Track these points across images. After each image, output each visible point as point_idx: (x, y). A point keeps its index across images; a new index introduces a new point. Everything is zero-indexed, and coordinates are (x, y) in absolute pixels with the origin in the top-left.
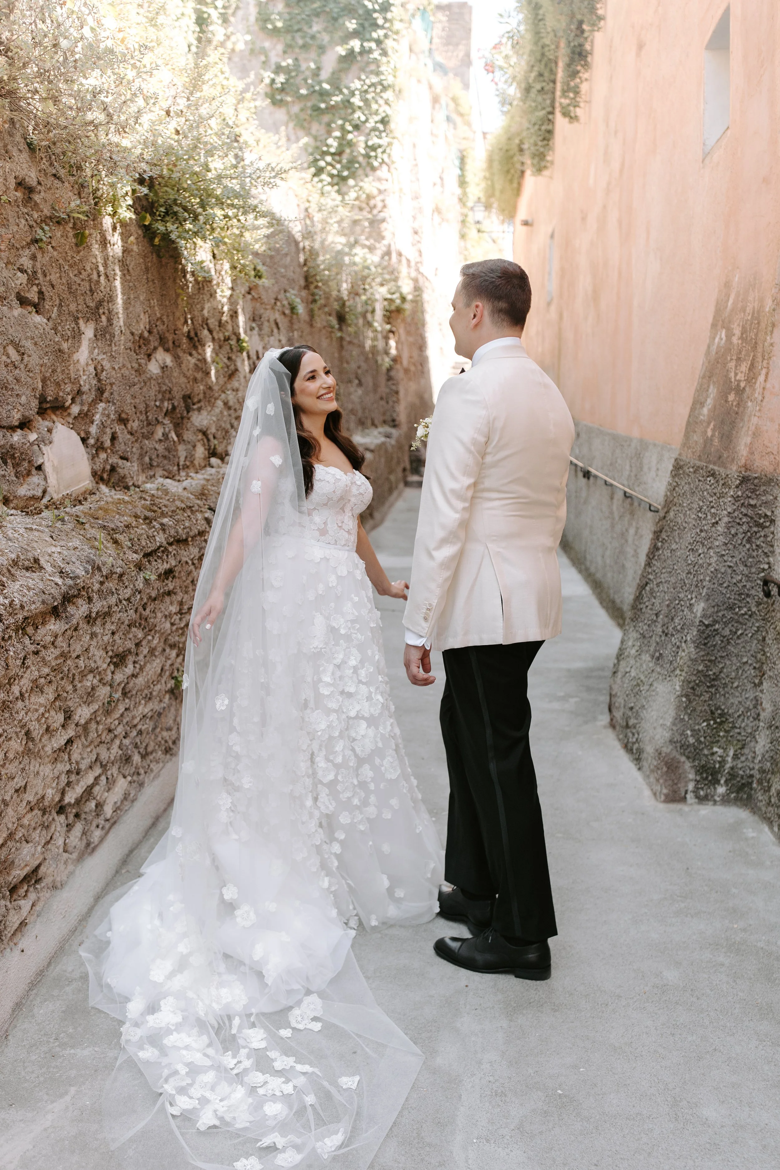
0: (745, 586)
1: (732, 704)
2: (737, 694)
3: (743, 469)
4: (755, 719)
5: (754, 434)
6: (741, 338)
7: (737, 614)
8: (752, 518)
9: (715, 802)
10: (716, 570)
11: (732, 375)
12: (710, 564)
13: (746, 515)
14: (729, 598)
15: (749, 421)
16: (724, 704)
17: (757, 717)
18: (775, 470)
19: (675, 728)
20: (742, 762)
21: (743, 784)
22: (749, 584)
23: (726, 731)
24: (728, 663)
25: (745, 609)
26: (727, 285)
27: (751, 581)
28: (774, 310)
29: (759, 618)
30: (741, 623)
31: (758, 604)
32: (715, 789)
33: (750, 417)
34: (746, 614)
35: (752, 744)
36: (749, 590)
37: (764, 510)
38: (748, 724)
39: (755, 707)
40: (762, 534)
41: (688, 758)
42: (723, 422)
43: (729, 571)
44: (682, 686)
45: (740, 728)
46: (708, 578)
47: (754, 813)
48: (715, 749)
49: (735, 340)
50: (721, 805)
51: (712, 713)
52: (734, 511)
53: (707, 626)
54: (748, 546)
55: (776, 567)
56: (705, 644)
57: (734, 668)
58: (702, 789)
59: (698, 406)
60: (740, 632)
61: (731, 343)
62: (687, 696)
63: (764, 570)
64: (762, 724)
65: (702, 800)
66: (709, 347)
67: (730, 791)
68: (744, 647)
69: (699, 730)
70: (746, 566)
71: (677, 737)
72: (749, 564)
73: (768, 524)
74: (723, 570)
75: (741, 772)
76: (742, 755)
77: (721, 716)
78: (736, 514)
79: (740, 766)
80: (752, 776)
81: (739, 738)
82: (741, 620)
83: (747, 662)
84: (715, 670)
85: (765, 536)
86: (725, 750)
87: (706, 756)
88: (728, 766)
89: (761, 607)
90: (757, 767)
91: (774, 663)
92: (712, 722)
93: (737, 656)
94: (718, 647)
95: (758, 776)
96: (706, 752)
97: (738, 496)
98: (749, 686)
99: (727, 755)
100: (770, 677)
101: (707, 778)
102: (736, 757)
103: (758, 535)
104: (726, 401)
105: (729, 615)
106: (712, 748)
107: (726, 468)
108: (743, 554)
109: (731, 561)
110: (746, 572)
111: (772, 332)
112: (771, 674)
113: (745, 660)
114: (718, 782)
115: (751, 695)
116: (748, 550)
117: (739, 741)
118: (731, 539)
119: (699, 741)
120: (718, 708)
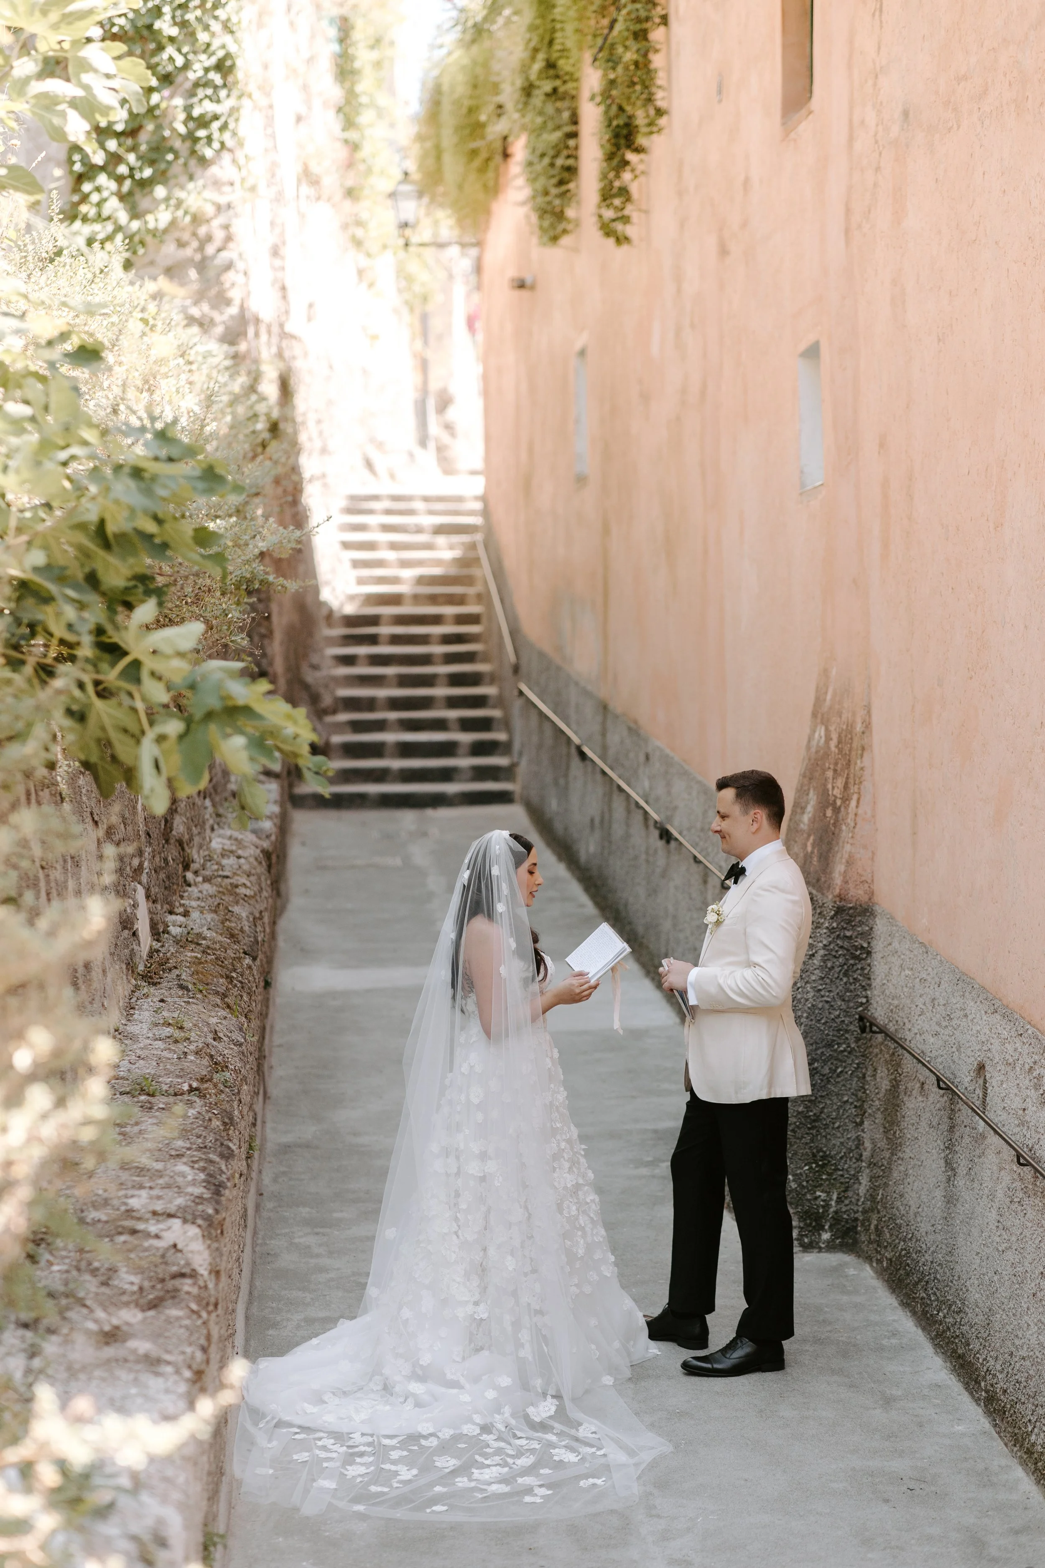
0: (843, 1021)
1: (834, 1145)
2: (839, 1135)
3: (838, 899)
4: (858, 1160)
5: (847, 862)
6: (837, 747)
7: (835, 1051)
8: (848, 950)
9: (820, 1250)
10: (813, 1005)
11: (830, 786)
12: (807, 1000)
13: (842, 947)
14: (828, 1035)
15: (843, 847)
16: (826, 1146)
17: (859, 1159)
18: (870, 899)
20: (846, 1205)
21: (848, 1228)
22: (847, 1020)
23: (829, 1174)
24: (828, 1102)
25: (844, 1046)
26: (826, 672)
27: (849, 1016)
28: (863, 733)
29: (858, 1054)
30: (841, 1061)
31: (858, 1040)
32: (820, 1235)
33: (843, 842)
34: (845, 1051)
35: (856, 1186)
36: (847, 1025)
37: (859, 942)
38: (850, 1165)
39: (857, 1147)
40: (859, 966)
42: (821, 839)
43: (827, 1006)
45: (843, 1170)
46: (805, 1015)
47: (859, 1256)
48: (818, 1193)
49: (833, 744)
50: (826, 1252)
51: (814, 1155)
52: (830, 943)
54: (845, 980)
55: (872, 1001)
57: (835, 1107)
58: (806, 1236)
59: (799, 810)
60: (839, 1070)
61: (829, 748)
63: (862, 1004)
64: (864, 1164)
65: (807, 1247)
66: (809, 741)
67: (835, 1237)
68: (844, 1085)
69: (801, 1174)
70: (844, 1000)
72: (847, 999)
73: (864, 956)
74: (820, 1006)
75: (845, 1216)
76: (846, 1198)
77: (823, 1158)
78: (832, 946)
79: (844, 1210)
80: (856, 1219)
81: (842, 1180)
82: (840, 1057)
83: (847, 1101)
84: (816, 1111)
85: (863, 969)
86: (828, 1193)
87: (809, 1201)
88: (832, 1210)
89: (860, 1043)
90: (860, 1209)
91: (872, 1100)
92: (814, 1165)
93: (837, 1095)
95: (861, 1218)
96: (809, 1197)
97: (833, 928)
98: (851, 1126)
99: (831, 1199)
100: (870, 1114)
101: (811, 1224)
102: (839, 1200)
103: (855, 968)
104: (824, 815)
105: (828, 1052)
106: (815, 1192)
107: (823, 894)
108: (840, 988)
109: (828, 996)
110: (844, 1007)
111: (862, 756)
112: (870, 1111)
113: (846, 1099)
114: (822, 1228)
115: (852, 1135)
116: (846, 984)
117: (842, 1183)
118: (828, 974)
119: (800, 1185)
120: (821, 1150)
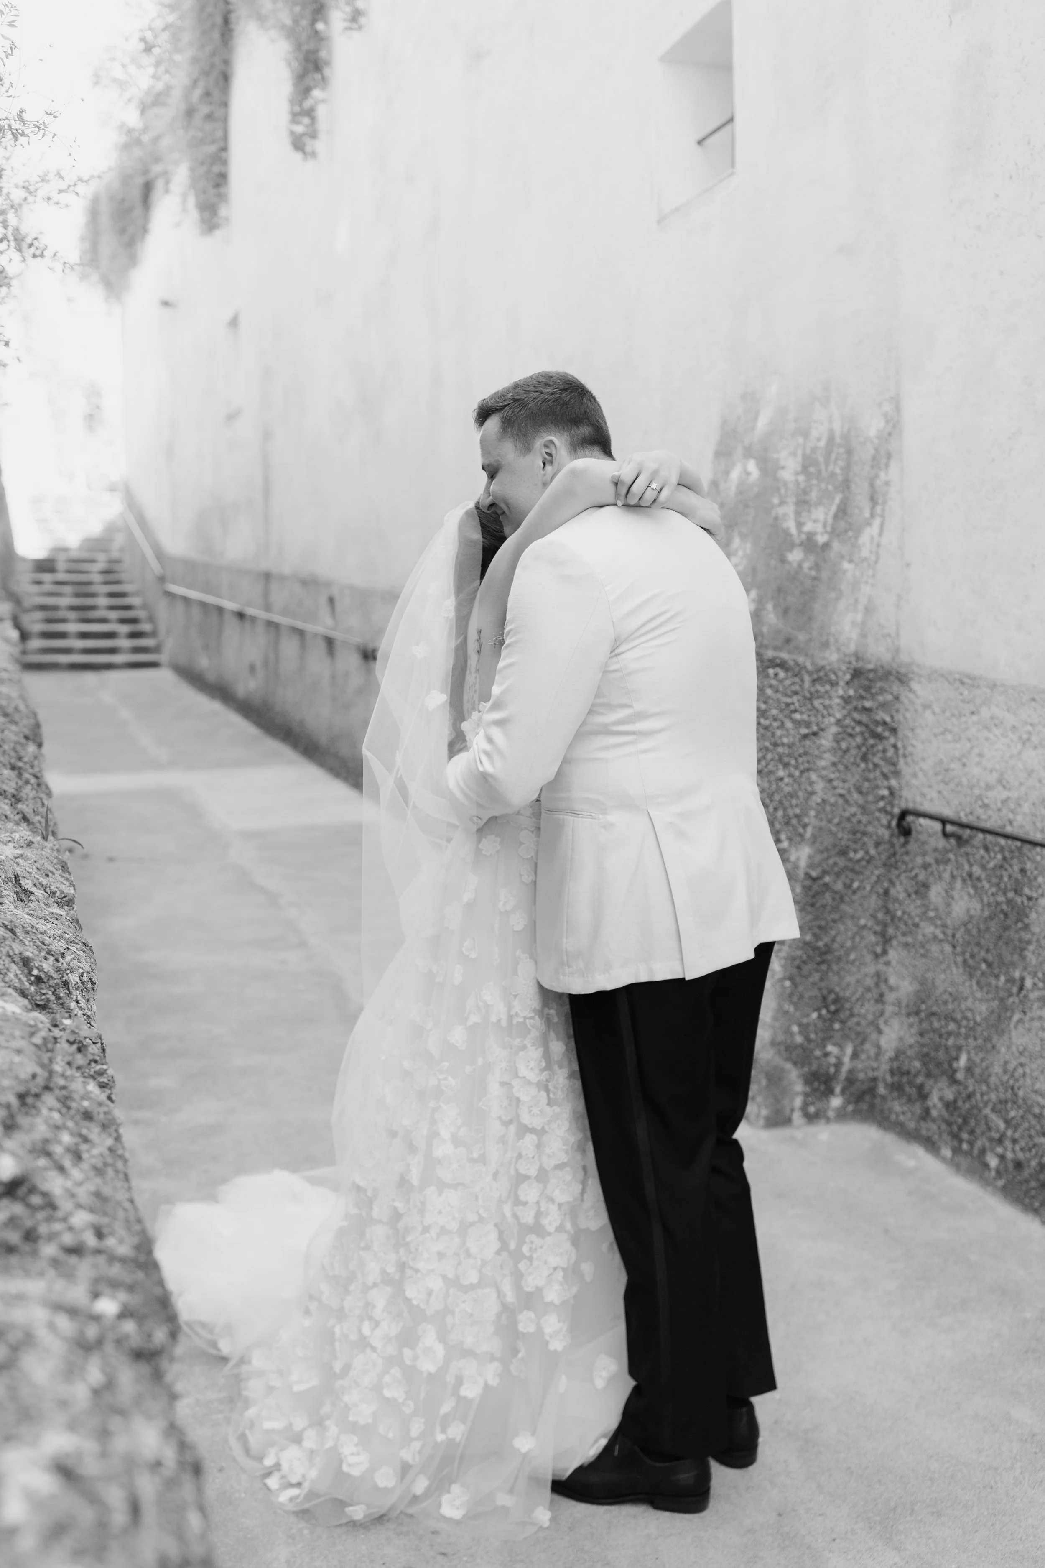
0: (860, 821)
1: (848, 985)
2: (854, 970)
3: (853, 659)
4: (877, 1002)
7: (851, 860)
8: (867, 726)
9: (828, 1120)
10: (824, 801)
13: (859, 723)
14: (841, 839)
16: (838, 985)
17: (883, 1000)
18: (892, 658)
19: (777, 1025)
20: (864, 1062)
21: (864, 1091)
22: (864, 819)
23: (843, 1022)
24: (842, 928)
25: (861, 853)
27: (868, 814)
28: (889, 435)
29: (882, 863)
30: (857, 873)
32: (827, 1101)
34: (862, 859)
35: (876, 1036)
36: (863, 825)
37: (882, 715)
38: (869, 1009)
40: (880, 747)
41: (795, 1064)
43: (841, 801)
44: (784, 967)
45: (859, 1015)
46: (812, 813)
48: (829, 1048)
50: (837, 1123)
51: (824, 998)
52: (845, 717)
53: (814, 880)
54: (863, 765)
56: (812, 905)
57: (850, 934)
58: (812, 1103)
60: (855, 885)
62: (791, 978)
63: (883, 798)
65: (811, 1118)
67: (847, 1102)
68: (861, 905)
69: (808, 1024)
70: (861, 793)
71: (781, 1037)
72: (864, 790)
73: (887, 734)
74: (832, 801)
75: (862, 1076)
76: (863, 1052)
77: (836, 1001)
78: (846, 722)
79: (860, 1067)
80: (876, 1079)
81: (859, 1029)
82: (856, 867)
83: (865, 925)
84: (826, 939)
85: (885, 751)
86: (841, 1047)
87: (817, 1058)
88: (845, 1069)
89: (881, 848)
90: (885, 1067)
92: (824, 1012)
93: (853, 917)
94: (829, 908)
95: (890, 1079)
96: (818, 1053)
97: (850, 697)
98: (869, 958)
99: (845, 1055)
101: (818, 1088)
102: (855, 1055)
103: (875, 750)
106: (825, 1047)
108: (857, 776)
109: (843, 788)
110: (861, 801)
113: (863, 922)
114: (832, 1092)
115: (871, 969)
116: (864, 771)
117: (858, 1033)
118: (842, 757)
119: (808, 1039)
120: (831, 991)
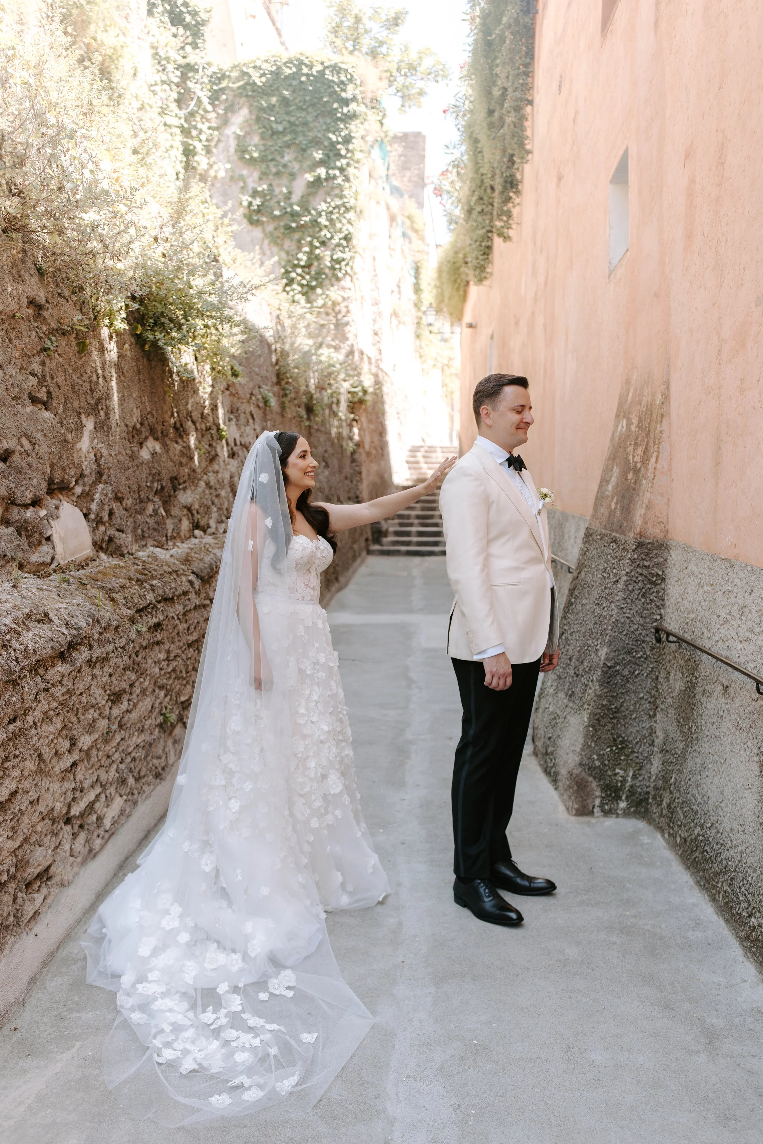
0: (641, 634)
1: (631, 732)
2: (635, 724)
3: (638, 536)
4: (650, 745)
5: (647, 507)
6: (638, 426)
7: (634, 657)
8: (646, 577)
9: (618, 815)
10: (617, 620)
11: (631, 457)
12: (611, 616)
13: (641, 574)
14: (628, 644)
15: (643, 496)
16: (624, 732)
17: (652, 744)
18: (665, 536)
19: (583, 753)
20: (640, 781)
21: (641, 800)
22: (644, 633)
23: (626, 756)
24: (627, 698)
25: (641, 653)
26: (628, 382)
27: (646, 630)
28: (663, 403)
29: (653, 660)
30: (638, 665)
31: (652, 649)
32: (618, 804)
33: (644, 492)
34: (642, 657)
35: (648, 766)
36: (644, 637)
37: (656, 570)
38: (644, 749)
39: (650, 735)
40: (655, 590)
41: (595, 778)
42: (623, 497)
43: (628, 621)
44: (589, 718)
45: (638, 752)
46: (610, 628)
47: (650, 823)
48: (617, 771)
49: (633, 428)
50: (622, 817)
51: (615, 740)
52: (632, 571)
53: (610, 667)
54: (643, 600)
55: (666, 618)
56: (608, 683)
57: (632, 702)
58: (607, 804)
59: (604, 484)
60: (637, 672)
61: (630, 430)
62: (593, 726)
63: (656, 620)
64: (656, 749)
65: (607, 813)
66: (613, 434)
67: (630, 805)
68: (640, 685)
69: (604, 754)
70: (642, 617)
71: (586, 761)
72: (644, 615)
73: (659, 582)
74: (622, 621)
75: (639, 790)
76: (640, 775)
77: (622, 742)
78: (633, 574)
79: (638, 784)
80: (648, 793)
81: (637, 761)
82: (637, 662)
83: (643, 697)
84: (617, 704)
85: (657, 592)
86: (625, 771)
87: (610, 776)
88: (628, 784)
89: (654, 651)
90: (652, 785)
91: (665, 698)
92: (614, 748)
93: (635, 692)
94: (619, 685)
95: (653, 793)
96: (610, 773)
97: (635, 559)
98: (645, 718)
99: (628, 776)
100: (662, 709)
101: (611, 795)
102: (634, 777)
103: (651, 591)
104: (626, 479)
105: (628, 658)
106: (615, 770)
107: (625, 535)
108: (639, 607)
109: (629, 613)
110: (642, 622)
111: (661, 421)
112: (663, 707)
113: (641, 695)
114: (620, 798)
115: (647, 725)
116: (643, 603)
117: (637, 763)
118: (629, 595)
119: (603, 763)
120: (620, 736)
